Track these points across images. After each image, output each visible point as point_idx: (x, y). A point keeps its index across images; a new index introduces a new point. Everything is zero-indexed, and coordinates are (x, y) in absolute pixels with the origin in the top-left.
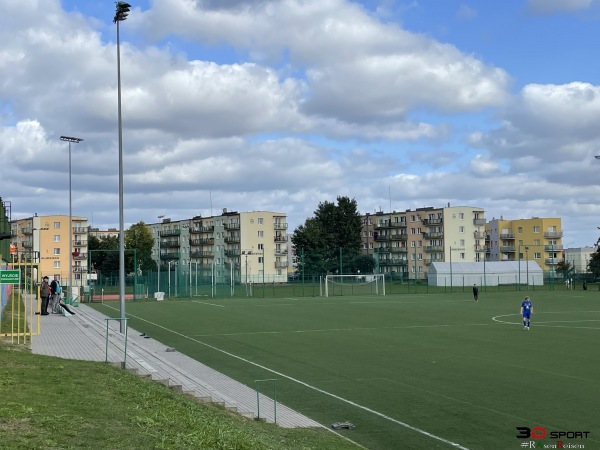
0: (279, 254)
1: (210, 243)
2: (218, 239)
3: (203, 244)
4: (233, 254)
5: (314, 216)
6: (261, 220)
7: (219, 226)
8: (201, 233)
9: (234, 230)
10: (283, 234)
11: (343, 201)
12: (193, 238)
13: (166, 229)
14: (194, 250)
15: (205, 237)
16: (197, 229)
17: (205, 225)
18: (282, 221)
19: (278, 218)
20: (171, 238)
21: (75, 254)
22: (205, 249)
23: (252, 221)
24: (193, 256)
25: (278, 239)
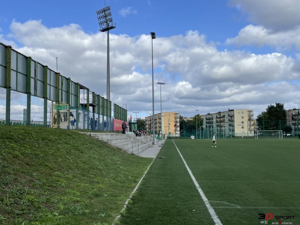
0: (250, 125)
1: (223, 121)
2: (226, 120)
3: (221, 122)
4: (232, 125)
5: (266, 111)
6: (243, 113)
7: (226, 115)
8: (220, 118)
9: (232, 116)
10: (252, 118)
11: (278, 105)
12: (218, 120)
13: (208, 117)
14: (218, 124)
15: (222, 119)
16: (219, 116)
17: (222, 115)
18: (251, 113)
19: (250, 111)
20: (209, 120)
21: (175, 125)
22: (222, 124)
23: (239, 113)
24: (217, 126)
25: (250, 120)
